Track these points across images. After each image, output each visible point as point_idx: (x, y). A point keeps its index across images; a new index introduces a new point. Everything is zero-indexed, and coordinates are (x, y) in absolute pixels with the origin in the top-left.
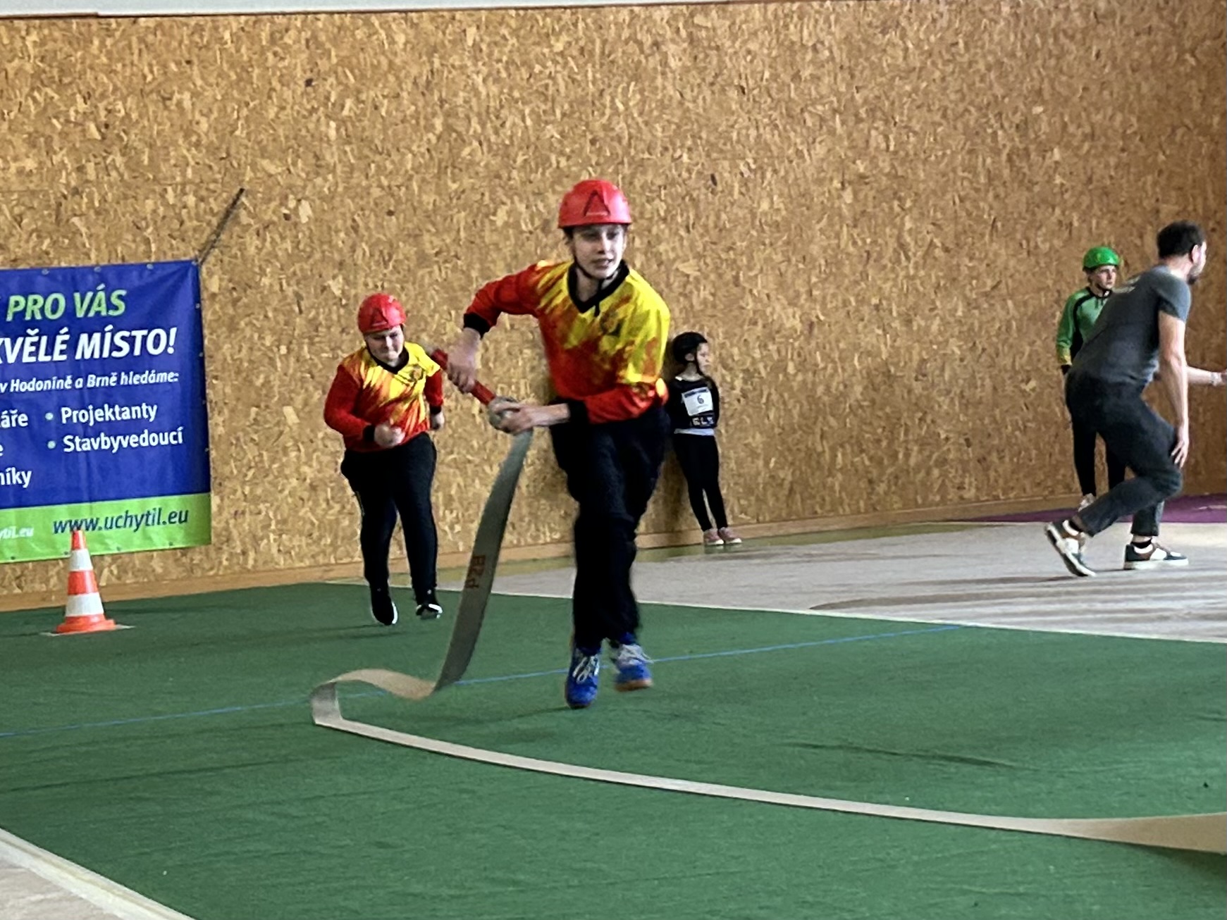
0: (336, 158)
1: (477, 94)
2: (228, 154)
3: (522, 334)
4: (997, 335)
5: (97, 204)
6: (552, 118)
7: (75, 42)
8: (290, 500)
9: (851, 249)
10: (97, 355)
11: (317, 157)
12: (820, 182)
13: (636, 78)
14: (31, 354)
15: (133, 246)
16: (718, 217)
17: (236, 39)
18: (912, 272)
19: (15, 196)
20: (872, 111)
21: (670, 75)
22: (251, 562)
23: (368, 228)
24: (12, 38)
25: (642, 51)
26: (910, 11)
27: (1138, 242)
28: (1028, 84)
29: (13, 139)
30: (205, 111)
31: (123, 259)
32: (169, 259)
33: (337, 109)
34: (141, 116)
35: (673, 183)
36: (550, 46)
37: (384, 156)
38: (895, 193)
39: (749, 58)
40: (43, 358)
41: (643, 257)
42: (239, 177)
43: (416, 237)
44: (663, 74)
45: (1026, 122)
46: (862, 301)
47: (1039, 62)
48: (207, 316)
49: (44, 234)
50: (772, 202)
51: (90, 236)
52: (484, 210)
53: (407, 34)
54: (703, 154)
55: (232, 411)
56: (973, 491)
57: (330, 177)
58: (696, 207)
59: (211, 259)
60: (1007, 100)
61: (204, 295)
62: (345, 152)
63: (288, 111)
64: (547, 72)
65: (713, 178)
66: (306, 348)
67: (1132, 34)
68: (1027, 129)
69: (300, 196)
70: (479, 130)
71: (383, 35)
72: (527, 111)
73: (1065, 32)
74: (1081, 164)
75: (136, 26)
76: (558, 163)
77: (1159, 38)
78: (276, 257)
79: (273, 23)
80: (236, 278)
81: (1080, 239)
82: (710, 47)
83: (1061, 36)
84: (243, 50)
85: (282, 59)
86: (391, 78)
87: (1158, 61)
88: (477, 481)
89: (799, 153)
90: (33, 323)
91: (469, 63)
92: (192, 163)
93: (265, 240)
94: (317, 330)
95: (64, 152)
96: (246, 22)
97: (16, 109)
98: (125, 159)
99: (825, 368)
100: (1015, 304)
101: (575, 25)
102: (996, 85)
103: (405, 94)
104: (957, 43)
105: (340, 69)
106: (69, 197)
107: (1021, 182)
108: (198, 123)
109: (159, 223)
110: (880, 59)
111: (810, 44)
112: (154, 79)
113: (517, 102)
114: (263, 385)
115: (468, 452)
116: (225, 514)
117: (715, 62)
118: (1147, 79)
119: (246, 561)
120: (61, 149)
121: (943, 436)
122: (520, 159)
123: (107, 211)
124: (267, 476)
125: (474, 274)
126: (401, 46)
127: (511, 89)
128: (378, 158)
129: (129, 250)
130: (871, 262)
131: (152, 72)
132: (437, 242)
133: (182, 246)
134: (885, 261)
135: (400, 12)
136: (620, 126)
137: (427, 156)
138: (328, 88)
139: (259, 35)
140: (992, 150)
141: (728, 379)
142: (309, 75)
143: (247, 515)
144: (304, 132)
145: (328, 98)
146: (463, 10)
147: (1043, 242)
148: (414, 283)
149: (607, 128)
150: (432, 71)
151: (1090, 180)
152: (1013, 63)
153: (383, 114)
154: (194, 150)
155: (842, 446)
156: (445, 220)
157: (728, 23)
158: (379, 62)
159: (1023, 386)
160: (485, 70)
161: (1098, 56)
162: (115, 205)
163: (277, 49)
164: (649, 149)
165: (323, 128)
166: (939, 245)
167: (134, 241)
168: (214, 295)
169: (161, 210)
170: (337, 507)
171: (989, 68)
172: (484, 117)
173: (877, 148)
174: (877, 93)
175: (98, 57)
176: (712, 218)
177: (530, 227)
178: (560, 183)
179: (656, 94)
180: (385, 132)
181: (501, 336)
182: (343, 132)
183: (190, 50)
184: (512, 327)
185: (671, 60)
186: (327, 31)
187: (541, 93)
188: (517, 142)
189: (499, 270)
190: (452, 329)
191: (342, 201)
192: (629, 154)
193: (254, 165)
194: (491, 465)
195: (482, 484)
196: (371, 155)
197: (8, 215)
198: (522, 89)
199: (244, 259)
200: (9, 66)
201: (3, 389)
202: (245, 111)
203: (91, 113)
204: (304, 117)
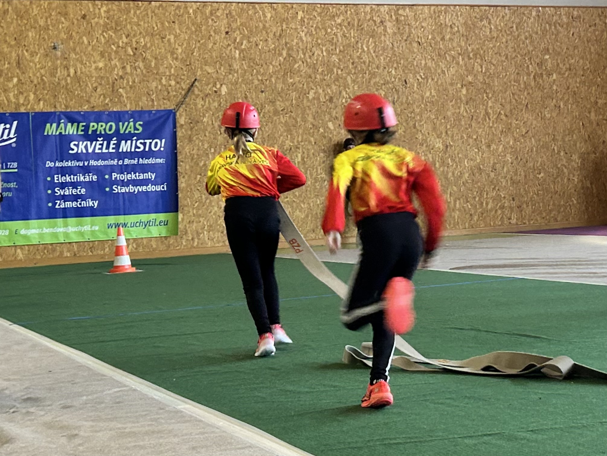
0: (238, 67)
1: (302, 41)
3: (319, 146)
4: (527, 153)
5: (131, 83)
6: (335, 52)
7: (123, 12)
8: (214, 217)
9: (465, 114)
10: (129, 150)
11: (230, 66)
12: (452, 84)
13: (373, 36)
14: (99, 149)
15: (146, 102)
16: (407, 98)
17: (195, 12)
18: (491, 125)
19: (94, 79)
20: (475, 55)
21: (387, 36)
22: (196, 244)
23: (252, 98)
24: (94, 8)
25: (376, 25)
26: (493, 12)
27: (588, 115)
28: (543, 45)
29: (94, 54)
30: (180, 44)
31: (142, 108)
32: (162, 108)
33: (239, 46)
34: (152, 45)
35: (388, 83)
36: (335, 21)
37: (260, 66)
38: (485, 91)
39: (422, 30)
40: (104, 151)
42: (194, 74)
43: (273, 102)
44: (385, 35)
45: (541, 62)
46: (469, 137)
47: (548, 37)
48: (179, 134)
49: (106, 96)
50: (431, 93)
51: (127, 98)
52: (304, 92)
53: (271, 13)
54: (401, 71)
55: (189, 176)
56: (515, 220)
57: (236, 75)
58: (398, 94)
59: (181, 109)
60: (533, 52)
61: (178, 125)
62: (243, 64)
63: (218, 45)
64: (333, 32)
65: (405, 81)
67: (588, 26)
68: (542, 65)
69: (222, 83)
70: (302, 56)
71: (261, 13)
72: (324, 49)
73: (559, 24)
74: (565, 81)
75: (150, 6)
76: (337, 72)
77: (599, 28)
78: (210, 109)
79: (211, 6)
80: (192, 119)
81: (563, 113)
82: (405, 24)
83: (558, 25)
84: (198, 18)
85: (215, 22)
86: (264, 32)
87: (598, 38)
88: (298, 210)
89: (443, 72)
90: (100, 135)
91: (299, 27)
92: (174, 66)
93: (205, 102)
95: (117, 59)
96: (200, 6)
97: (95, 40)
98: (144, 64)
99: (452, 165)
100: (535, 140)
101: (346, 12)
102: (529, 46)
103: (269, 39)
104: (512, 27)
105: (241, 27)
106: (118, 80)
107: (539, 88)
108: (177, 49)
109: (158, 93)
110: (480, 32)
111: (449, 25)
112: (157, 29)
113: (319, 45)
115: (294, 197)
116: (185, 223)
117: (407, 31)
118: (593, 45)
119: (193, 243)
120: (115, 58)
121: (503, 196)
122: (320, 70)
123: (135, 86)
124: (203, 206)
125: (299, 120)
126: (269, 18)
127: (317, 39)
128: (257, 67)
129: (144, 104)
130: (474, 120)
131: (157, 26)
132: (282, 105)
133: (168, 103)
134: (480, 120)
135: (268, 3)
136: (365, 57)
137: (279, 67)
138: (236, 35)
139: (205, 12)
140: (527, 73)
142: (227, 30)
143: (194, 223)
144: (224, 55)
145: (235, 40)
146: (297, 4)
147: (548, 114)
148: (272, 123)
149: (359, 58)
150: (282, 30)
151: (568, 88)
152: (537, 36)
153: (260, 48)
154: (175, 61)
155: (459, 199)
156: (287, 95)
157: (413, 14)
158: (258, 25)
159: (538, 176)
160: (306, 30)
161: (573, 35)
162: (139, 85)
163: (213, 17)
164: (378, 68)
165: (233, 53)
166: (503, 113)
167: (147, 100)
168: (182, 125)
169: (160, 87)
171: (526, 39)
172: (305, 51)
173: (477, 71)
174: (477, 46)
175: (133, 19)
176: (404, 99)
177: (324, 100)
178: (338, 80)
179: (381, 44)
180: (261, 56)
181: (310, 147)
182: (242, 55)
183: (174, 16)
184: (315, 143)
185: (388, 29)
186: (236, 11)
187: (330, 41)
188: (319, 63)
189: (310, 119)
190: (288, 143)
191: (241, 86)
192: (368, 69)
193: (202, 68)
194: (304, 204)
195: (300, 212)
196: (254, 66)
197: (91, 87)
198: (322, 39)
199: (196, 110)
200: (93, 21)
201: (86, 164)
202: (198, 45)
203: (129, 43)
204: (225, 48)
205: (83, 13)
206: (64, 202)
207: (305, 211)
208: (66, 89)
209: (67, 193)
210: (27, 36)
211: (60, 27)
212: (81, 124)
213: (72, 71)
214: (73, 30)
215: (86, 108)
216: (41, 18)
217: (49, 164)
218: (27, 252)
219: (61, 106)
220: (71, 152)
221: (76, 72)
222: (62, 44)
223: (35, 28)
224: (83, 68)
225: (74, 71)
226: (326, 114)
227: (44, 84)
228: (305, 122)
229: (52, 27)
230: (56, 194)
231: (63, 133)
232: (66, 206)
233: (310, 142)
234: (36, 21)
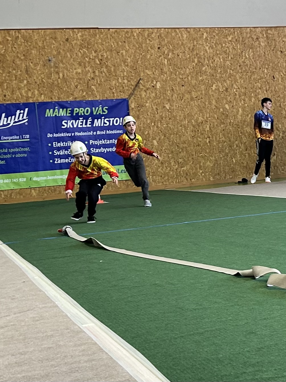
0: (167, 70)
1: (207, 52)
2: (136, 69)
3: (220, 120)
5: (99, 82)
6: (228, 59)
7: (91, 36)
8: (155, 166)
10: (100, 125)
11: (161, 69)
13: (252, 48)
14: (81, 125)
15: (109, 94)
16: (275, 88)
17: (138, 35)
19: (75, 80)
21: (261, 48)
23: (176, 90)
24: (74, 35)
25: (253, 41)
29: (75, 64)
30: (129, 56)
31: (107, 98)
32: (120, 98)
33: (167, 56)
34: (111, 57)
35: (262, 78)
36: (228, 39)
37: (181, 69)
39: (283, 43)
40: (84, 126)
41: (254, 99)
42: (139, 75)
43: (190, 92)
44: (259, 47)
49: (84, 91)
51: (97, 91)
52: (209, 85)
53: (186, 34)
54: (271, 70)
57: (165, 75)
58: (269, 85)
59: (132, 98)
61: (130, 108)
62: (170, 68)
63: (153, 56)
64: (226, 46)
65: (274, 76)
66: (159, 124)
69: (157, 81)
70: (208, 62)
71: (180, 35)
72: (221, 57)
75: (109, 31)
76: (230, 72)
78: (150, 98)
79: (148, 31)
80: (139, 104)
82: (272, 40)
84: (140, 39)
85: (151, 41)
86: (182, 47)
88: (208, 162)
90: (81, 116)
91: (204, 43)
92: (126, 71)
93: (147, 93)
94: (162, 119)
95: (89, 67)
96: (141, 31)
97: (75, 55)
98: (107, 69)
101: (234, 33)
103: (186, 52)
105: (168, 44)
106: (91, 80)
108: (127, 59)
109: (117, 88)
112: (114, 47)
113: (218, 54)
114: (147, 134)
115: (206, 153)
117: (274, 44)
122: (219, 71)
123: (102, 84)
124: (149, 160)
125: (207, 103)
126: (185, 38)
127: (216, 51)
128: (179, 70)
129: (108, 96)
131: (114, 45)
132: (196, 94)
133: (123, 95)
135: (185, 28)
136: (247, 62)
137: (193, 70)
138: (164, 50)
139: (144, 35)
141: (278, 134)
142: (159, 46)
144: (158, 62)
145: (164, 53)
146: (202, 28)
148: (190, 106)
149: (244, 62)
150: (194, 45)
153: (180, 57)
154: (126, 67)
156: (198, 87)
157: (277, 33)
158: (179, 42)
160: (209, 45)
162: (104, 83)
163: (150, 38)
164: (256, 68)
165: (163, 61)
167: (110, 93)
168: (133, 109)
169: (117, 84)
170: (169, 169)
172: (209, 59)
175: (98, 40)
176: (273, 88)
177: (222, 90)
178: (231, 78)
179: (257, 53)
180: (181, 63)
181: (214, 121)
182: (169, 62)
183: (125, 39)
184: (218, 118)
185: (261, 43)
186: (164, 34)
187: (225, 52)
188: (218, 66)
189: (214, 102)
190: (201, 119)
191: (169, 82)
192: (250, 70)
193: (144, 71)
194: (212, 157)
195: (210, 162)
196: (177, 69)
197: (73, 85)
198: (219, 51)
199: (141, 98)
200: (73, 42)
201: (73, 135)
202: (141, 56)
203: (97, 56)
204: (158, 58)
205: (67, 37)
206: (60, 159)
207: (213, 162)
208: (58, 87)
209: (61, 154)
210: (31, 53)
211: (52, 47)
212: (68, 109)
213: (61, 75)
214: (61, 49)
215: (71, 99)
216: (40, 41)
217: (49, 135)
218: (38, 192)
219: (55, 98)
220: (63, 127)
221: (63, 76)
222: (54, 57)
223: (36, 48)
224: (68, 73)
225: (62, 75)
226: (224, 99)
227: (44, 83)
228: (211, 104)
229: (47, 46)
230: (55, 154)
231: (58, 115)
232: (62, 162)
233: (214, 117)
234: (36, 43)
